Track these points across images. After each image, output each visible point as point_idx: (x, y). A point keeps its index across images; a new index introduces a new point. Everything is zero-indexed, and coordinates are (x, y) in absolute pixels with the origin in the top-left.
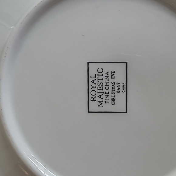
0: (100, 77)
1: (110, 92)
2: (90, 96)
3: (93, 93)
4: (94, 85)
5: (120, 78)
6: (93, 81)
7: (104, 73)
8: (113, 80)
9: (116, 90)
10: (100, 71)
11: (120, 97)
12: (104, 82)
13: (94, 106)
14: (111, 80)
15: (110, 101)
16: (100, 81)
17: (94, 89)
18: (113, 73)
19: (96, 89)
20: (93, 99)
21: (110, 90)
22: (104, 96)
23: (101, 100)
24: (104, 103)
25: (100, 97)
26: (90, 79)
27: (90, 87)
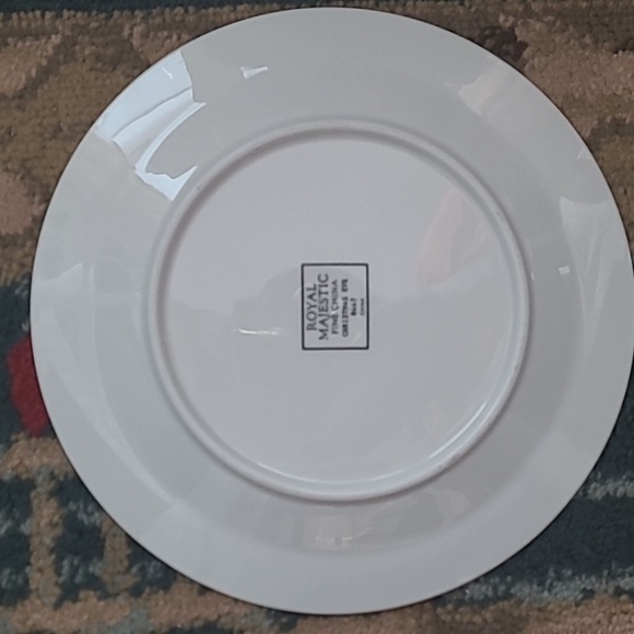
0: (324, 289)
1: (340, 315)
2: (307, 322)
3: (312, 316)
4: (313, 303)
5: (356, 291)
6: (311, 297)
7: (329, 283)
8: (345, 294)
9: (349, 311)
10: (323, 278)
11: (357, 323)
12: (329, 297)
13: (312, 338)
14: (341, 294)
15: (340, 329)
16: (323, 296)
17: (313, 309)
18: (345, 281)
19: (316, 310)
20: (312, 327)
21: (340, 311)
22: (330, 322)
23: (323, 327)
24: (329, 333)
25: (322, 322)
26: (307, 293)
27: (306, 306)
